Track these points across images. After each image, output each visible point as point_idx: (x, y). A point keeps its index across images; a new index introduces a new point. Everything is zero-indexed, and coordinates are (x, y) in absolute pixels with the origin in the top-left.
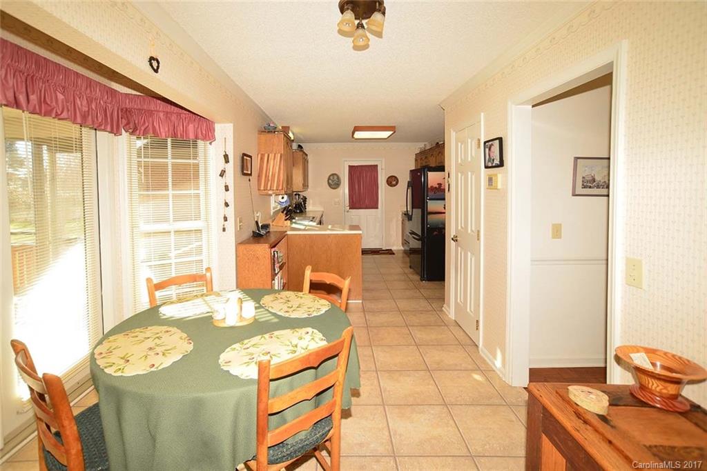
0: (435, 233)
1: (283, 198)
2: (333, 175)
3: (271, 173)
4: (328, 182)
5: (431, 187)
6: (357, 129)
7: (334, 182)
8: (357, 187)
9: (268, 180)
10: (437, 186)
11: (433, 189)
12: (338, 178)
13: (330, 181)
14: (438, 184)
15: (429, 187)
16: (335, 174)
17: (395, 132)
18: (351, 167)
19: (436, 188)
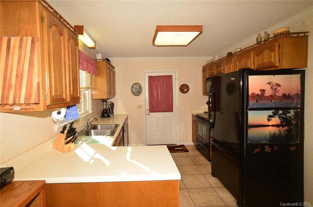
0: (256, 151)
1: (59, 113)
2: (136, 84)
3: (14, 74)
4: (132, 90)
5: (253, 94)
6: (160, 29)
7: (137, 91)
8: (155, 94)
9: (10, 86)
10: (260, 93)
11: (255, 96)
12: (140, 86)
13: (133, 89)
14: (261, 90)
15: (250, 94)
16: (138, 83)
17: (201, 32)
18: (151, 78)
19: (258, 95)
